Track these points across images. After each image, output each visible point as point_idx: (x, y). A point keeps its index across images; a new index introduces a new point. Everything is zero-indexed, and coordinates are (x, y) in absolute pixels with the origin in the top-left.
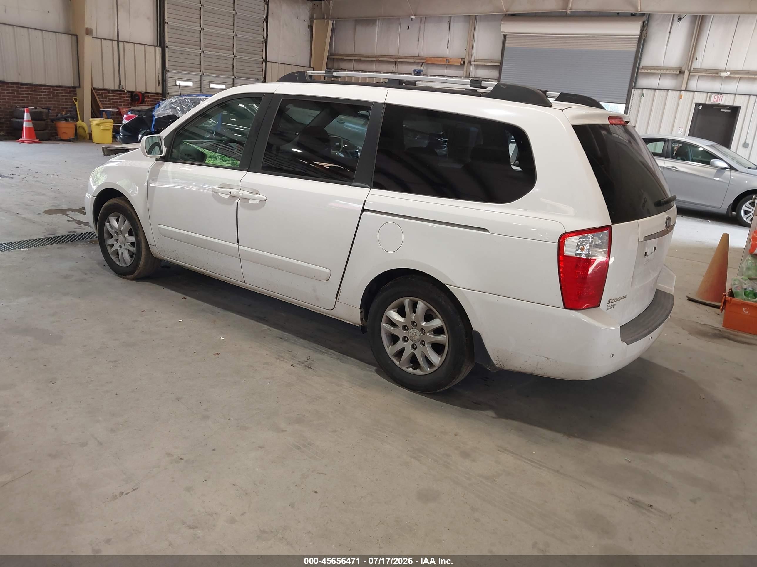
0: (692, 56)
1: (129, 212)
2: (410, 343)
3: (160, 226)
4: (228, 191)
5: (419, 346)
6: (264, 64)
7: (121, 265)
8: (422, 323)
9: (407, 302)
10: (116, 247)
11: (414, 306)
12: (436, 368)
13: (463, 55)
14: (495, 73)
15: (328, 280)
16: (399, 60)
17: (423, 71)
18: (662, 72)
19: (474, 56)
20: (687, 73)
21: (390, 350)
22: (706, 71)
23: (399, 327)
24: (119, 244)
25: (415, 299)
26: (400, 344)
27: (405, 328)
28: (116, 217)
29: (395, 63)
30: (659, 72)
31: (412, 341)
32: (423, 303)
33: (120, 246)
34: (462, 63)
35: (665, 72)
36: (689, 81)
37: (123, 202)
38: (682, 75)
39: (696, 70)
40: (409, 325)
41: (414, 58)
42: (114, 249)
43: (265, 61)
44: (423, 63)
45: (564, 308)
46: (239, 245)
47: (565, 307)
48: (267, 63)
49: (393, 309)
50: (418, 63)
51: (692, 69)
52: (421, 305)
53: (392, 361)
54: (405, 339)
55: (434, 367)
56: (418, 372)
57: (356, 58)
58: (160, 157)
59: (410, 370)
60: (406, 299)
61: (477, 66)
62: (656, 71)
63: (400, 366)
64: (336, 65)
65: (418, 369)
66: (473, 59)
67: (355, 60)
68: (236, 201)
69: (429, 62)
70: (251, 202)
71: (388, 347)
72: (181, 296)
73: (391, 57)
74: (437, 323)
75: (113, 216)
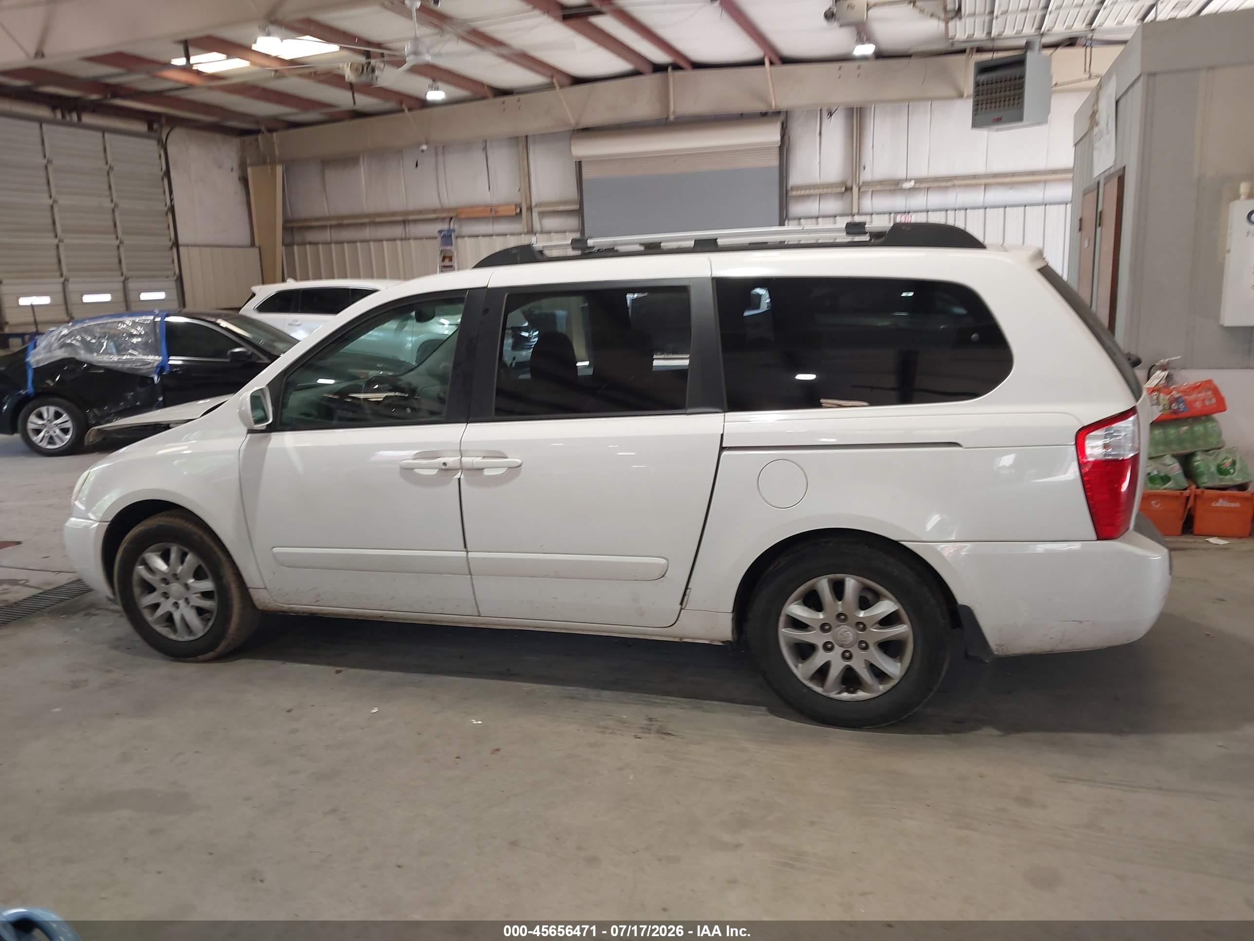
0: (858, 164)
1: (196, 537)
2: (838, 650)
3: (276, 550)
4: (439, 463)
5: (855, 650)
6: (175, 250)
7: (180, 639)
8: (859, 614)
9: (823, 585)
10: (166, 606)
11: (838, 589)
12: (896, 681)
13: (517, 198)
14: (572, 222)
15: (663, 576)
16: (411, 217)
17: (454, 231)
18: (821, 191)
19: (535, 200)
20: (855, 189)
21: (802, 671)
22: (881, 182)
23: (812, 627)
24: (172, 600)
25: (839, 576)
26: (820, 658)
27: (825, 627)
28: (161, 551)
29: (405, 222)
30: (817, 191)
31: (841, 646)
32: (855, 579)
33: (176, 605)
34: (518, 210)
35: (825, 191)
36: (860, 199)
37: (177, 520)
38: (848, 193)
39: (866, 184)
40: (833, 621)
41: (435, 211)
42: (160, 612)
43: (176, 244)
44: (451, 219)
45: (1098, 540)
46: (468, 552)
47: (1100, 538)
48: (181, 249)
49: (796, 600)
50: (443, 219)
51: (861, 184)
52: (851, 584)
53: (809, 689)
54: (828, 647)
55: (891, 681)
56: (861, 695)
57: (333, 223)
58: (267, 425)
59: (845, 696)
60: (821, 579)
61: (542, 214)
62: (812, 192)
63: (825, 694)
64: (298, 238)
65: (859, 691)
66: (533, 204)
67: (331, 227)
68: (456, 477)
69: (463, 216)
70: (487, 472)
71: (796, 667)
72: (331, 669)
73: (394, 214)
74: (886, 607)
75: (153, 551)
